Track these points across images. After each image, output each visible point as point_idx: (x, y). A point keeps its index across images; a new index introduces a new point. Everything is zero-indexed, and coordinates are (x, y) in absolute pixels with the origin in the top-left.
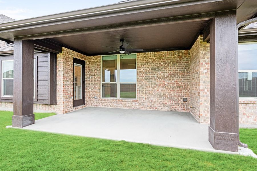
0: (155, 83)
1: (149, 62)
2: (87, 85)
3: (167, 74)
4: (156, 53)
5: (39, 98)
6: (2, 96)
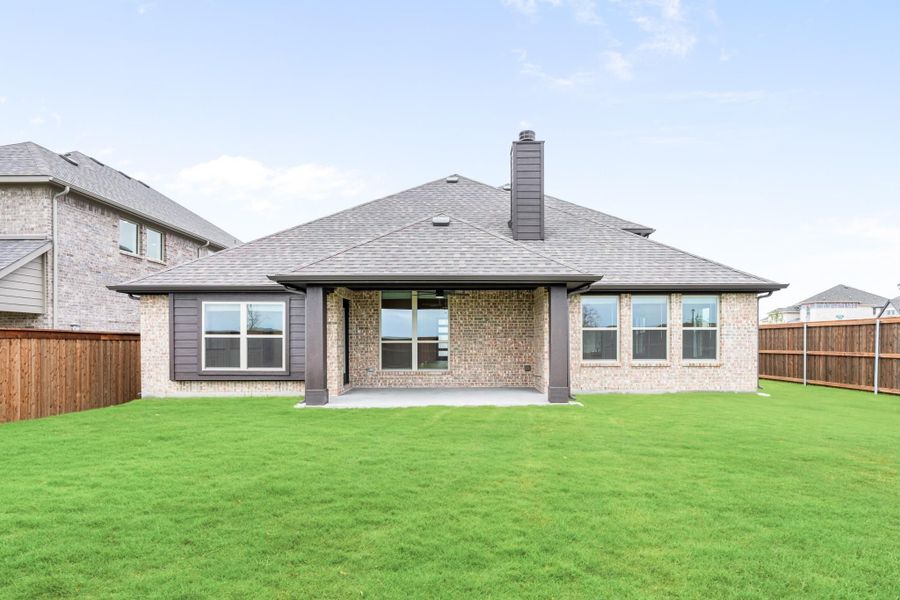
0: (481, 343)
1: (471, 307)
2: (352, 347)
3: (500, 328)
4: (482, 292)
5: (293, 370)
6: (203, 369)
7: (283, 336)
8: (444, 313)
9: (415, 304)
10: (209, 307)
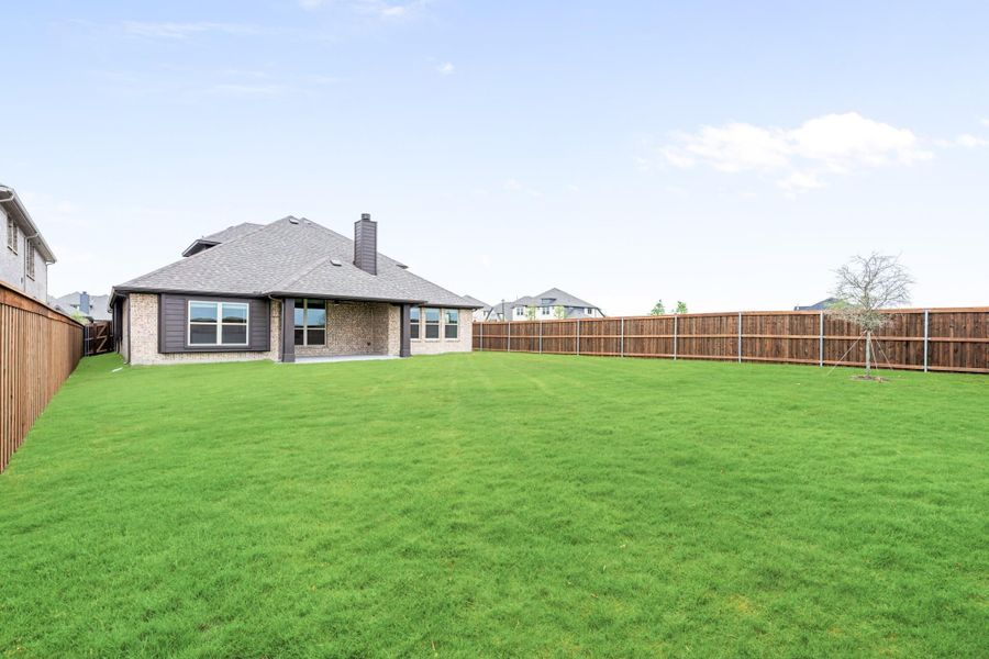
0: (344, 330)
5: (253, 345)
6: (189, 344)
7: (247, 324)
8: (322, 311)
9: (305, 306)
10: (192, 304)
